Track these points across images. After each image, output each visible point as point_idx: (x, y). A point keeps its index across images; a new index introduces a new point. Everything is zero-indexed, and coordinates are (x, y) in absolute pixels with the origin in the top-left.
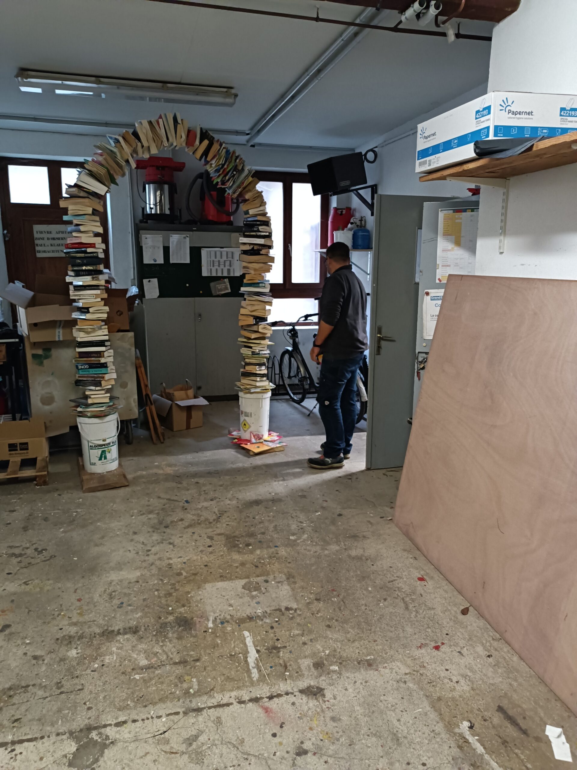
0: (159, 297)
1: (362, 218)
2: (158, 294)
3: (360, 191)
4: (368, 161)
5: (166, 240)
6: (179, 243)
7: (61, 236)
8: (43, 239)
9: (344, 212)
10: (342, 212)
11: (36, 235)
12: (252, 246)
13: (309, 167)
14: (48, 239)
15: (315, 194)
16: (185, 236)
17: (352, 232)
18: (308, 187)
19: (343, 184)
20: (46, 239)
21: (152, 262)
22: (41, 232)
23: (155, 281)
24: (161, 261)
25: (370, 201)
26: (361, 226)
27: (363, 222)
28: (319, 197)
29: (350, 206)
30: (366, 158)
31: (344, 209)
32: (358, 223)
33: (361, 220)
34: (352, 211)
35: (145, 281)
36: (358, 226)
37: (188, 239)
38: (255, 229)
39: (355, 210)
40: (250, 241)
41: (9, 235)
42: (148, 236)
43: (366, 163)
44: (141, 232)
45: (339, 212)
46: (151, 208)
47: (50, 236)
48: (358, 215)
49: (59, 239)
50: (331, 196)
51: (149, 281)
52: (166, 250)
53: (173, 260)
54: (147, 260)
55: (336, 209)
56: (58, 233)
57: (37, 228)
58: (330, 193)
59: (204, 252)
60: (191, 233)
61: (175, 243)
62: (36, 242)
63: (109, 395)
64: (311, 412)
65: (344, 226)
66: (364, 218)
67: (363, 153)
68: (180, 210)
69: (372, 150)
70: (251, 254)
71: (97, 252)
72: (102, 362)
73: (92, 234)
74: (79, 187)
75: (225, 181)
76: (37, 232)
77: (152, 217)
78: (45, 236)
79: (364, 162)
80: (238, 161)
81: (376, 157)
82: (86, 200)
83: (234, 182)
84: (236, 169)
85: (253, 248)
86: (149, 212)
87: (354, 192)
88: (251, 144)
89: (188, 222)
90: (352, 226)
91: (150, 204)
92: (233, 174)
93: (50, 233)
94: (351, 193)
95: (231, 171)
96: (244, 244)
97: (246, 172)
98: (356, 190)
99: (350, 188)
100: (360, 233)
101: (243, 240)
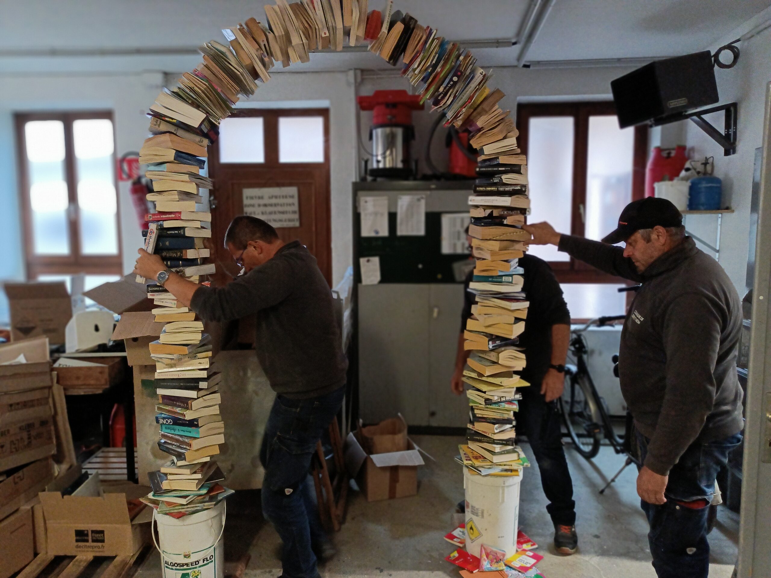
0: (382, 282)
1: (707, 159)
2: (378, 278)
3: (705, 117)
4: (722, 66)
5: (393, 203)
6: (411, 207)
7: (274, 201)
8: (253, 206)
9: (673, 154)
10: (669, 154)
11: (246, 202)
12: (488, 211)
13: (616, 85)
14: (259, 205)
15: (623, 124)
16: (419, 197)
17: (689, 184)
18: (613, 120)
19: (674, 104)
20: (257, 206)
21: (373, 234)
22: (252, 198)
23: (376, 260)
24: (384, 232)
25: (722, 130)
26: (705, 173)
27: (709, 168)
28: (630, 131)
29: (682, 144)
30: (717, 61)
31: (673, 149)
32: (700, 168)
33: (705, 164)
34: (686, 153)
35: (363, 261)
36: (698, 173)
37: (423, 202)
38: (496, 180)
39: (693, 149)
40: (485, 201)
41: (216, 202)
42: (369, 199)
43: (716, 68)
44: (360, 193)
45: (665, 154)
46: (378, 162)
47: (262, 202)
48: (698, 157)
49: (271, 205)
50: (651, 126)
51: (368, 261)
52: (392, 217)
53: (402, 231)
54: (366, 232)
55: (659, 150)
56: (271, 197)
57: (247, 192)
58: (648, 122)
59: (446, 221)
60: (428, 193)
61: (404, 208)
62: (246, 209)
63: (199, 476)
64: (608, 485)
65: (673, 175)
66: (710, 161)
67: (713, 53)
68: (417, 162)
69: (730, 47)
70: (487, 225)
71: (184, 228)
72: (187, 418)
73: (177, 197)
74: (157, 116)
75: (439, 98)
76: (247, 198)
77: (378, 173)
78: (255, 202)
79: (714, 66)
80: (461, 58)
81: (736, 56)
82: (167, 137)
83: (455, 97)
84: (457, 71)
85: (492, 212)
86: (375, 166)
87: (695, 118)
88: (523, 63)
89: (426, 178)
90: (689, 173)
91: (377, 156)
92: (452, 83)
93: (261, 198)
94: (689, 121)
95: (449, 77)
96: (477, 207)
97: (478, 77)
98: (699, 114)
99: (686, 112)
100: (704, 185)
101: (474, 200)
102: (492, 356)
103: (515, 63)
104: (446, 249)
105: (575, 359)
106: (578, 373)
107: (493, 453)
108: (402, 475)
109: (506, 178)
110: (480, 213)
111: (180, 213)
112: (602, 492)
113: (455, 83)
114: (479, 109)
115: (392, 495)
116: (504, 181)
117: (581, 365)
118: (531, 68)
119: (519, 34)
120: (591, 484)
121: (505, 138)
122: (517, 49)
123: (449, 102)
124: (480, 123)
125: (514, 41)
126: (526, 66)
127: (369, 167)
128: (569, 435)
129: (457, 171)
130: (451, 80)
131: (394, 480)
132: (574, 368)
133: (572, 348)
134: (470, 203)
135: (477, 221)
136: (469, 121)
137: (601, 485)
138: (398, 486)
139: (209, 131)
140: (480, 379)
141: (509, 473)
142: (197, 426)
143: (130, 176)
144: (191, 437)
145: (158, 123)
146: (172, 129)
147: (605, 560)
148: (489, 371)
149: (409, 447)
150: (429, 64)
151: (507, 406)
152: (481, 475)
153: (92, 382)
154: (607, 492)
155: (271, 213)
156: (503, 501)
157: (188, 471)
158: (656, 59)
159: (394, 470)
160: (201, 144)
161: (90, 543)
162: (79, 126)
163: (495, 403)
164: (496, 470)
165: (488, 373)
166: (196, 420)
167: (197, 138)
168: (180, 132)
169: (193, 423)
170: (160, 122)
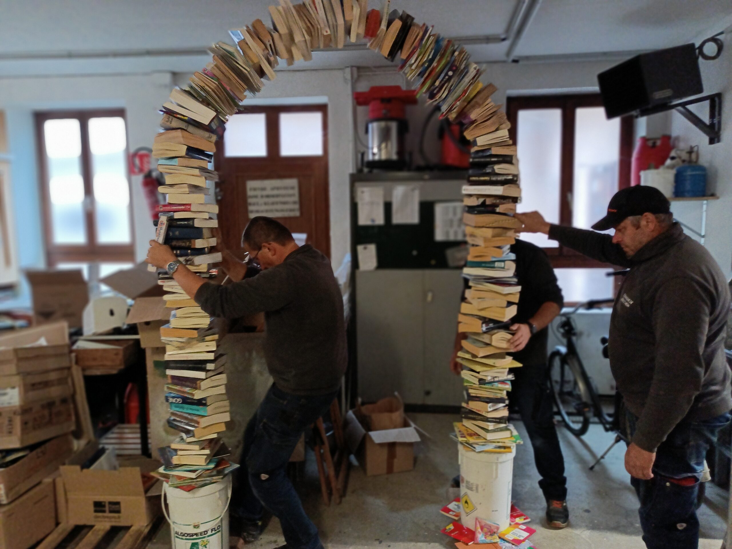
0: (377, 268)
1: (692, 148)
2: (375, 264)
3: (690, 107)
4: (706, 58)
5: (388, 193)
6: (405, 197)
7: (275, 192)
8: (256, 197)
9: (659, 143)
10: (654, 143)
11: (250, 193)
12: (481, 200)
13: (603, 78)
14: (262, 196)
15: (610, 115)
16: (413, 187)
17: (673, 172)
18: (600, 111)
19: (659, 95)
20: (260, 196)
21: (369, 223)
22: (255, 189)
23: (372, 248)
25: (707, 120)
26: (690, 161)
27: (694, 156)
28: (616, 122)
29: (667, 133)
30: (701, 53)
31: (659, 139)
32: (685, 156)
33: (691, 152)
34: (672, 141)
35: (360, 248)
36: (684, 161)
37: (417, 191)
38: (488, 170)
39: (677, 138)
40: (479, 190)
41: (221, 193)
42: (366, 189)
43: (701, 60)
44: (357, 184)
45: (650, 143)
46: (374, 154)
47: (265, 193)
48: (682, 145)
49: (273, 196)
50: (637, 117)
51: (365, 248)
52: (388, 207)
53: (397, 219)
54: (363, 221)
55: (645, 140)
56: (273, 189)
57: (251, 184)
58: (634, 113)
59: (439, 210)
60: (421, 183)
61: (399, 197)
62: (250, 200)
63: (207, 452)
64: (598, 462)
65: (659, 163)
66: (695, 149)
67: (697, 45)
68: (411, 154)
69: (713, 39)
70: (480, 213)
71: (193, 219)
72: (197, 397)
73: (187, 190)
74: (169, 113)
75: (435, 92)
76: (251, 189)
77: (374, 165)
78: (259, 193)
79: (697, 58)
80: (456, 53)
81: (720, 48)
82: (179, 133)
83: (449, 91)
84: (453, 66)
85: (484, 201)
86: (371, 158)
87: (680, 108)
88: (512, 58)
89: (419, 169)
90: (674, 162)
91: (372, 148)
92: (447, 77)
93: (263, 189)
94: (674, 111)
95: (445, 71)
96: (470, 196)
97: (472, 72)
98: (683, 105)
99: (671, 102)
100: (689, 173)
101: (467, 189)
102: (486, 338)
103: (504, 58)
104: (439, 236)
105: (565, 341)
106: (567, 354)
107: (487, 431)
108: (399, 450)
109: (498, 168)
110: (474, 202)
111: (190, 205)
112: (592, 468)
113: (450, 78)
114: (473, 103)
115: (390, 470)
116: (497, 171)
117: (571, 347)
118: (521, 63)
119: (508, 30)
120: (581, 460)
121: (497, 130)
122: (506, 44)
123: (444, 96)
124: (473, 116)
125: (503, 37)
126: (515, 61)
127: (366, 159)
128: (559, 413)
129: (450, 161)
130: (447, 74)
131: (392, 456)
132: (563, 350)
133: (562, 330)
134: (464, 192)
135: (471, 209)
136: (462, 113)
137: (591, 461)
138: (396, 461)
139: (218, 127)
140: (474, 359)
141: (502, 450)
142: (205, 405)
143: (141, 170)
144: (199, 415)
145: (170, 120)
146: (183, 125)
147: (596, 534)
148: (482, 352)
149: (406, 425)
150: (425, 59)
151: (500, 386)
152: (474, 451)
153: (109, 363)
154: (597, 468)
155: (273, 204)
156: (497, 477)
157: (197, 447)
158: (642, 53)
159: (392, 446)
160: (210, 140)
161: (107, 514)
162: (94, 124)
163: (490, 383)
164: (490, 447)
165: (481, 355)
166: (204, 399)
167: (207, 134)
168: (191, 129)
169: (201, 403)
170: (172, 119)
